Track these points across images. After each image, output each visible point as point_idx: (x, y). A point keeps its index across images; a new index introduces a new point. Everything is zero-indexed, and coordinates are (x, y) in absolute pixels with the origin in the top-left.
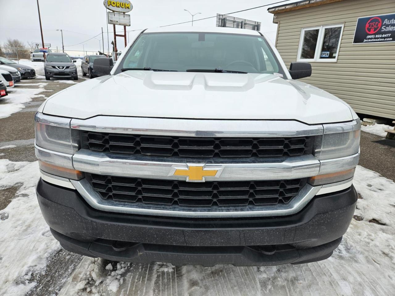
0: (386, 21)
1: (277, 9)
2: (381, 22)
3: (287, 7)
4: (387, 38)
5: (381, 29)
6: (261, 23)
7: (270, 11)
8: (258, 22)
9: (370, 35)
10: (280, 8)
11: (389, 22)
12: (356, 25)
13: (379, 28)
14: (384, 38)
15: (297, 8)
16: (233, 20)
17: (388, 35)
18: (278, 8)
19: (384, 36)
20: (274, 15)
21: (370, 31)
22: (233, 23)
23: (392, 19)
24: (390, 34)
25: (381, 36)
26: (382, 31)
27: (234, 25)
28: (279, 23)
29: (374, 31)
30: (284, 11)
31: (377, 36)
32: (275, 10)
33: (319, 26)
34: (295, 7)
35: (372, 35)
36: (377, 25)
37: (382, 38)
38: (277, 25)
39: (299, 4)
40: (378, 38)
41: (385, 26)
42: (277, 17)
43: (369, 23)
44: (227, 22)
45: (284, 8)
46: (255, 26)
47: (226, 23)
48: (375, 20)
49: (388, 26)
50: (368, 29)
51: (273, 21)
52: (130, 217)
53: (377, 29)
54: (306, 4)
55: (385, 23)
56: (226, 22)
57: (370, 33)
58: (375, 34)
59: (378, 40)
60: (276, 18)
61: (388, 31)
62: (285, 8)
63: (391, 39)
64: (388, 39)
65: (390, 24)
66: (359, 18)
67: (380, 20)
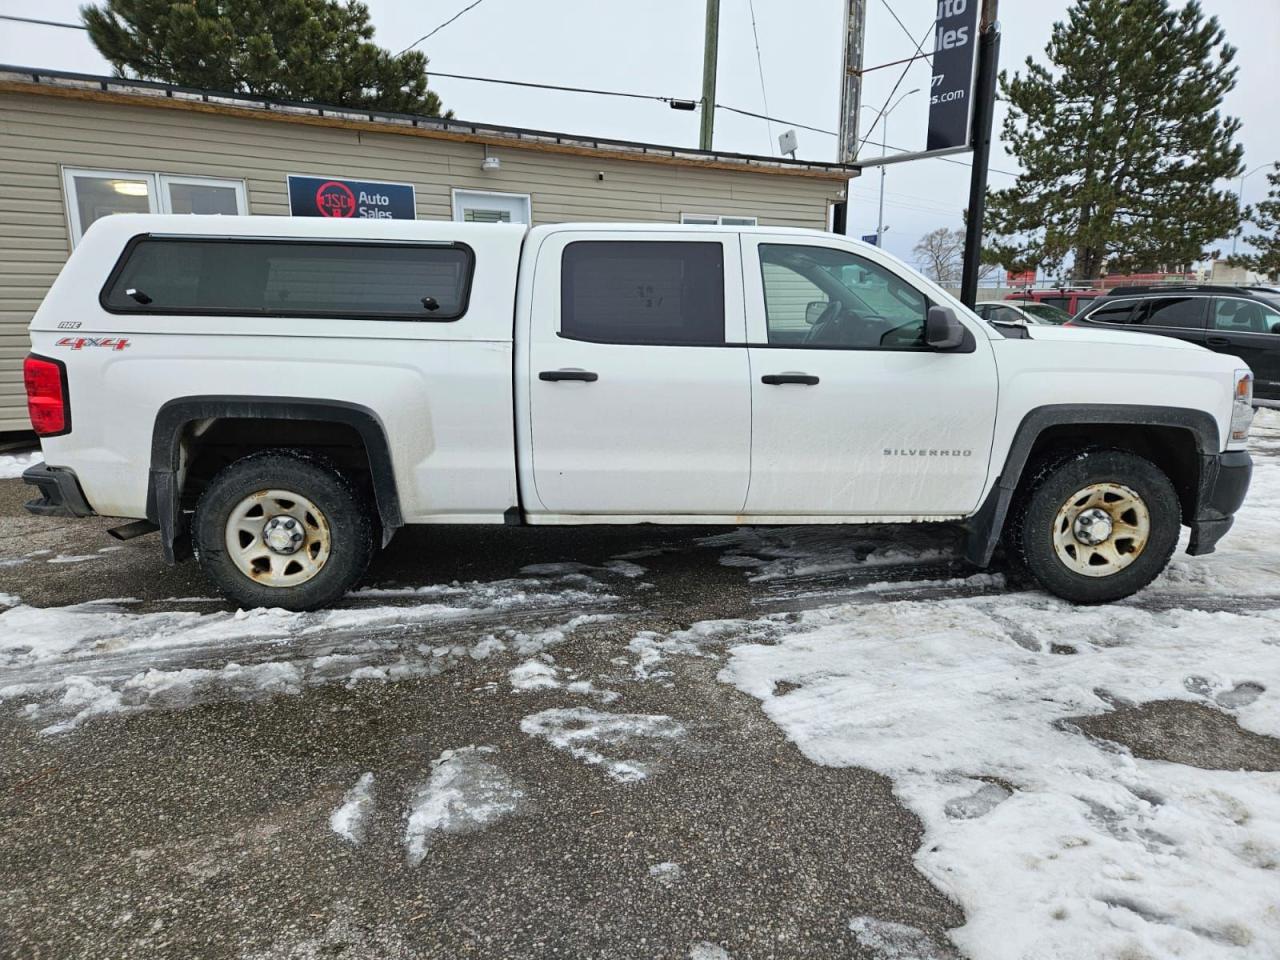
0: (364, 197)
2: (352, 196)
5: (357, 213)
11: (371, 200)
12: (285, 193)
13: (353, 209)
23: (375, 194)
33: (149, 172)
36: (346, 202)
41: (365, 208)
43: (322, 195)
48: (336, 188)
49: (371, 208)
50: (324, 208)
53: (347, 212)
65: (376, 205)
66: (288, 175)
67: (349, 192)
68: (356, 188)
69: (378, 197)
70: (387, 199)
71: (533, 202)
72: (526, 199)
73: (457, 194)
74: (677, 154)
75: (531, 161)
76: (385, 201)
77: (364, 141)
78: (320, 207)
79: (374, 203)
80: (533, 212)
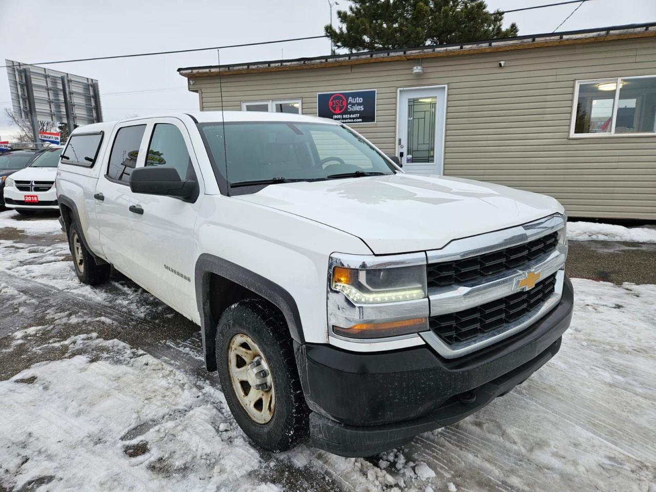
0: (350, 99)
1: (195, 71)
2: (345, 100)
3: (213, 70)
4: (356, 118)
5: (347, 108)
6: (99, 82)
7: (182, 73)
8: (92, 80)
9: (336, 115)
10: (201, 71)
11: (354, 100)
12: (316, 103)
13: (345, 107)
14: (353, 119)
15: (229, 73)
16: (43, 73)
17: (356, 115)
18: (198, 70)
19: (352, 116)
20: (189, 80)
21: (335, 110)
22: (44, 79)
23: (356, 98)
24: (358, 115)
25: (348, 116)
26: (349, 110)
27: (48, 82)
28: (200, 91)
29: (340, 110)
30: (206, 75)
31: (344, 116)
32: (192, 72)
33: (268, 100)
34: (226, 72)
35: (339, 114)
36: (342, 103)
37: (350, 118)
38: (197, 95)
39: (232, 68)
40: (347, 119)
41: (351, 105)
42: (194, 82)
43: (332, 101)
44: (32, 76)
45: (207, 70)
46: (89, 86)
47: (30, 78)
48: (338, 97)
49: (353, 105)
50: (332, 107)
51: (188, 89)
52: (484, 352)
53: (343, 108)
54: (243, 69)
55: (350, 102)
56: (30, 76)
57: (336, 112)
58: (342, 114)
59: (347, 121)
60: (194, 84)
61: (355, 111)
62: (210, 71)
63: (361, 120)
64: (358, 120)
65: (356, 103)
66: (318, 93)
67: (343, 98)
68: (347, 96)
69: (358, 98)
70: (362, 99)
71: (449, 89)
72: (444, 88)
73: (401, 91)
74: (565, 37)
75: (453, 63)
76: (361, 100)
77: (354, 70)
78: (330, 107)
79: (355, 102)
80: (448, 95)
